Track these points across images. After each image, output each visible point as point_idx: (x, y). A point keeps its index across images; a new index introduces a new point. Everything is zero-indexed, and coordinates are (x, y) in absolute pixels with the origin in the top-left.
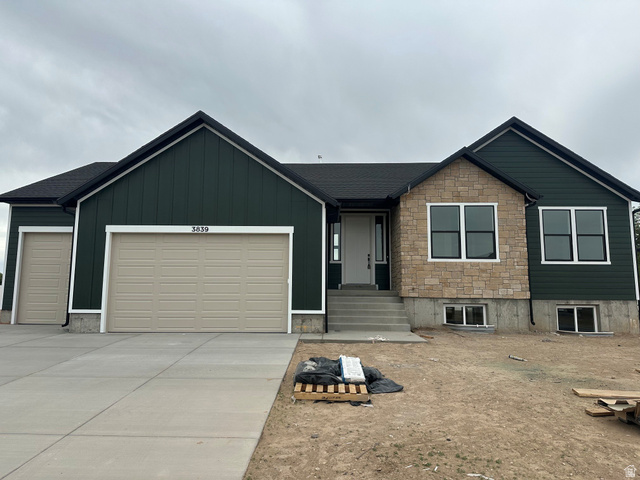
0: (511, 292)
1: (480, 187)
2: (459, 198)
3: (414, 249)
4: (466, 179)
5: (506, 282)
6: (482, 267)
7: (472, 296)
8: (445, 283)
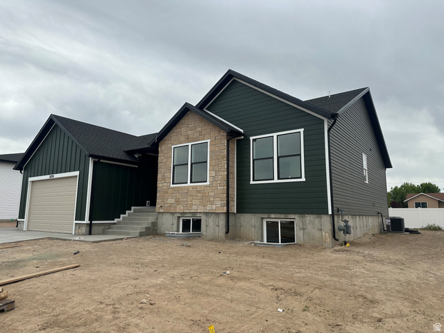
0: (214, 207)
1: (199, 129)
2: (188, 140)
3: (164, 179)
4: (192, 125)
5: (212, 199)
6: (199, 189)
7: (192, 211)
8: (178, 202)
